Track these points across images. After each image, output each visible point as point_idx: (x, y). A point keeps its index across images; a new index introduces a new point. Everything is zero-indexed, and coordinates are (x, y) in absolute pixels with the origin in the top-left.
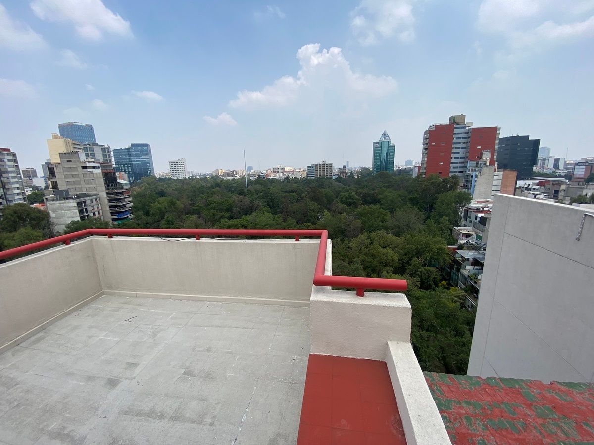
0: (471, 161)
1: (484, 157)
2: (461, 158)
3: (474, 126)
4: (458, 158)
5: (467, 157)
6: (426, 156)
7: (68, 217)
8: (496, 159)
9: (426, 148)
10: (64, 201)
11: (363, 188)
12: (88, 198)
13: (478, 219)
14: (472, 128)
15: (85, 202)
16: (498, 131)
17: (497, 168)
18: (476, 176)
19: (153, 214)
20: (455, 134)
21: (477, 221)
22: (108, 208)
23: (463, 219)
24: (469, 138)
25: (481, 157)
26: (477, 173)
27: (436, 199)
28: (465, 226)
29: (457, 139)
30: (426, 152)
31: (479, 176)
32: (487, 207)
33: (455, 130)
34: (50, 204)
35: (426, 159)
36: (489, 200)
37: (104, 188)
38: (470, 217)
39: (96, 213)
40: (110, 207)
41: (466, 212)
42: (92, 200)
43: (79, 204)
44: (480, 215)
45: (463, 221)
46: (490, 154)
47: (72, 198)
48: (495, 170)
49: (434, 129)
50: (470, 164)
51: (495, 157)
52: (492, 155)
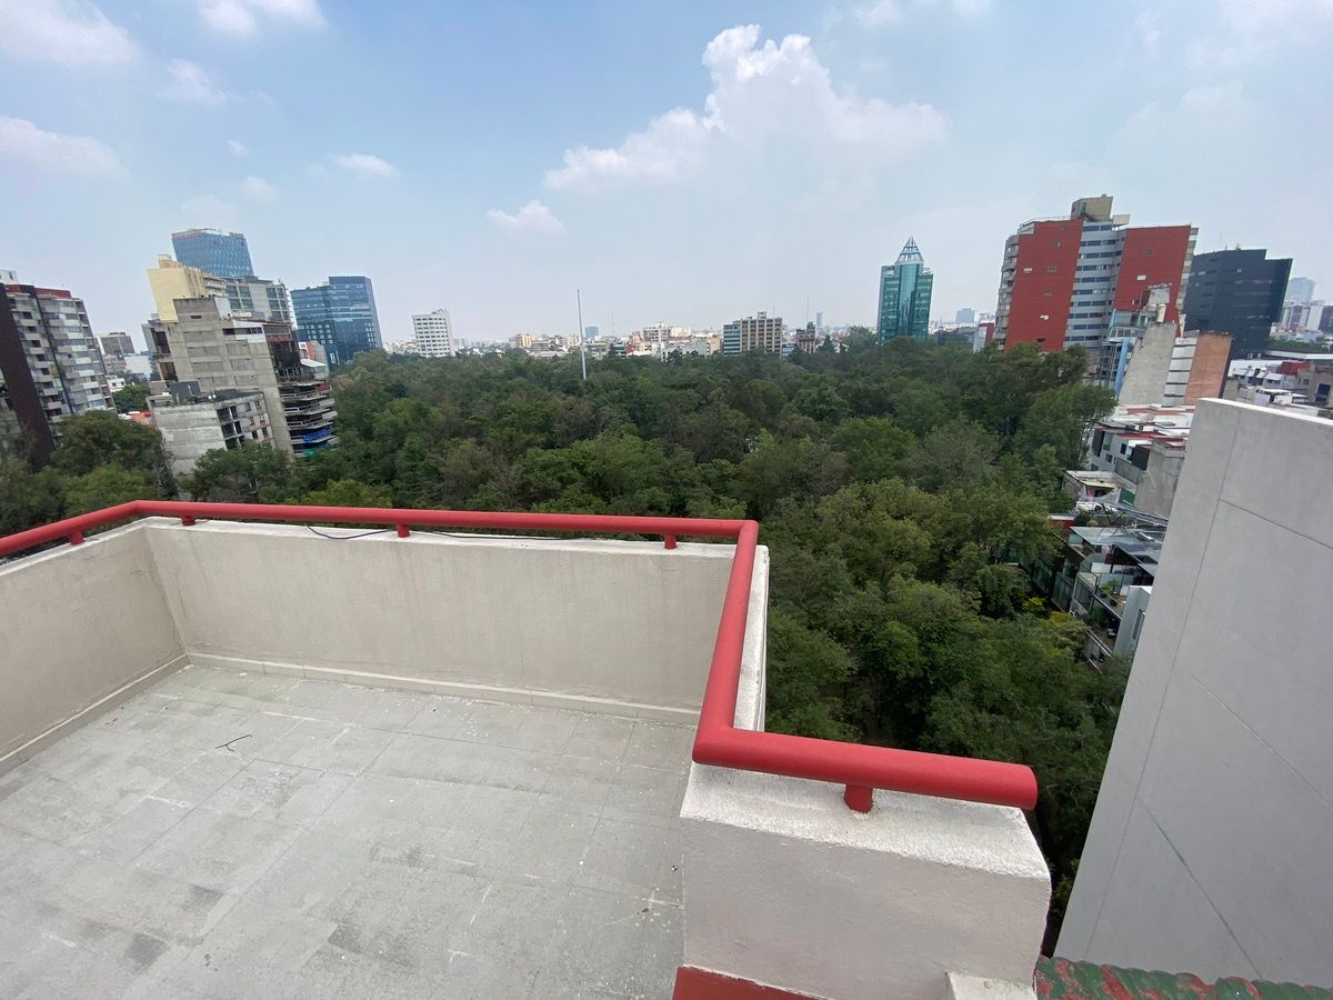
0: (1119, 310)
1: (1152, 303)
2: (1096, 303)
3: (1132, 225)
4: (1087, 304)
5: (1110, 303)
6: (1009, 300)
7: (200, 442)
8: (1181, 308)
9: (1011, 279)
10: (189, 407)
11: (852, 377)
12: (240, 400)
13: (1129, 452)
14: (1128, 229)
15: (234, 409)
16: (1191, 238)
17: (1182, 328)
18: (1131, 348)
19: (381, 436)
20: (1084, 244)
21: (1124, 457)
22: (285, 423)
23: (1090, 451)
24: (1118, 253)
25: (1145, 302)
26: (1133, 340)
27: (1028, 403)
28: (1094, 468)
29: (1089, 256)
30: (1010, 290)
31: (1136, 349)
32: (1153, 424)
33: (1083, 233)
34: (162, 413)
35: (1008, 307)
36: (1159, 406)
37: (274, 379)
38: (1107, 448)
39: (260, 432)
40: (289, 419)
41: (1100, 436)
42: (248, 404)
43: (222, 413)
44: (1133, 443)
45: (1091, 458)
46: (1167, 295)
47: (206, 400)
48: (1178, 335)
49: (1032, 232)
50: (1118, 318)
51: (1180, 301)
52: (1173, 297)
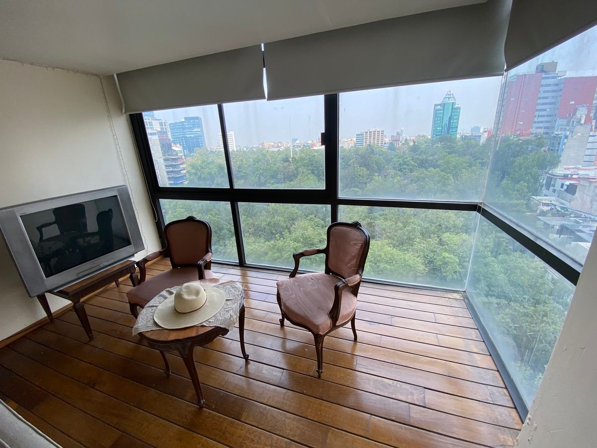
0: (560, 119)
1: (578, 114)
2: (548, 116)
3: (567, 76)
4: (543, 116)
5: (555, 115)
6: (502, 114)
13: (565, 187)
17: (593, 127)
18: (566, 137)
20: (542, 86)
21: (563, 190)
22: (166, 174)
23: (544, 188)
24: (561, 90)
25: (575, 114)
27: (512, 163)
28: (546, 195)
29: (545, 92)
30: (503, 110)
31: (569, 138)
33: (542, 80)
36: (580, 166)
37: (161, 155)
38: (554, 186)
40: (168, 172)
41: (550, 180)
45: (544, 191)
48: (592, 131)
49: (516, 80)
50: (560, 122)
51: (592, 115)
52: (589, 111)
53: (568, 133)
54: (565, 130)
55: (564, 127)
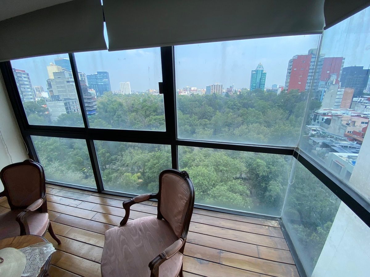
1: (331, 79)
5: (319, 79)
6: (289, 78)
7: (59, 112)
8: (340, 81)
9: (290, 72)
10: (56, 102)
12: (71, 101)
14: (325, 58)
15: (69, 103)
16: (343, 61)
17: (340, 86)
18: (325, 92)
20: (312, 62)
21: (323, 122)
23: (313, 120)
24: (322, 65)
28: (313, 125)
30: (289, 75)
32: (331, 113)
33: (312, 59)
34: (49, 103)
36: (333, 108)
38: (318, 119)
39: (76, 110)
41: (316, 116)
43: (66, 104)
44: (325, 118)
46: (336, 76)
47: (61, 101)
49: (297, 58)
50: (321, 83)
53: (326, 89)
54: (324, 87)
55: (323, 86)
